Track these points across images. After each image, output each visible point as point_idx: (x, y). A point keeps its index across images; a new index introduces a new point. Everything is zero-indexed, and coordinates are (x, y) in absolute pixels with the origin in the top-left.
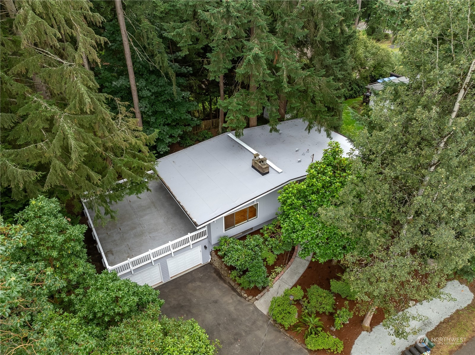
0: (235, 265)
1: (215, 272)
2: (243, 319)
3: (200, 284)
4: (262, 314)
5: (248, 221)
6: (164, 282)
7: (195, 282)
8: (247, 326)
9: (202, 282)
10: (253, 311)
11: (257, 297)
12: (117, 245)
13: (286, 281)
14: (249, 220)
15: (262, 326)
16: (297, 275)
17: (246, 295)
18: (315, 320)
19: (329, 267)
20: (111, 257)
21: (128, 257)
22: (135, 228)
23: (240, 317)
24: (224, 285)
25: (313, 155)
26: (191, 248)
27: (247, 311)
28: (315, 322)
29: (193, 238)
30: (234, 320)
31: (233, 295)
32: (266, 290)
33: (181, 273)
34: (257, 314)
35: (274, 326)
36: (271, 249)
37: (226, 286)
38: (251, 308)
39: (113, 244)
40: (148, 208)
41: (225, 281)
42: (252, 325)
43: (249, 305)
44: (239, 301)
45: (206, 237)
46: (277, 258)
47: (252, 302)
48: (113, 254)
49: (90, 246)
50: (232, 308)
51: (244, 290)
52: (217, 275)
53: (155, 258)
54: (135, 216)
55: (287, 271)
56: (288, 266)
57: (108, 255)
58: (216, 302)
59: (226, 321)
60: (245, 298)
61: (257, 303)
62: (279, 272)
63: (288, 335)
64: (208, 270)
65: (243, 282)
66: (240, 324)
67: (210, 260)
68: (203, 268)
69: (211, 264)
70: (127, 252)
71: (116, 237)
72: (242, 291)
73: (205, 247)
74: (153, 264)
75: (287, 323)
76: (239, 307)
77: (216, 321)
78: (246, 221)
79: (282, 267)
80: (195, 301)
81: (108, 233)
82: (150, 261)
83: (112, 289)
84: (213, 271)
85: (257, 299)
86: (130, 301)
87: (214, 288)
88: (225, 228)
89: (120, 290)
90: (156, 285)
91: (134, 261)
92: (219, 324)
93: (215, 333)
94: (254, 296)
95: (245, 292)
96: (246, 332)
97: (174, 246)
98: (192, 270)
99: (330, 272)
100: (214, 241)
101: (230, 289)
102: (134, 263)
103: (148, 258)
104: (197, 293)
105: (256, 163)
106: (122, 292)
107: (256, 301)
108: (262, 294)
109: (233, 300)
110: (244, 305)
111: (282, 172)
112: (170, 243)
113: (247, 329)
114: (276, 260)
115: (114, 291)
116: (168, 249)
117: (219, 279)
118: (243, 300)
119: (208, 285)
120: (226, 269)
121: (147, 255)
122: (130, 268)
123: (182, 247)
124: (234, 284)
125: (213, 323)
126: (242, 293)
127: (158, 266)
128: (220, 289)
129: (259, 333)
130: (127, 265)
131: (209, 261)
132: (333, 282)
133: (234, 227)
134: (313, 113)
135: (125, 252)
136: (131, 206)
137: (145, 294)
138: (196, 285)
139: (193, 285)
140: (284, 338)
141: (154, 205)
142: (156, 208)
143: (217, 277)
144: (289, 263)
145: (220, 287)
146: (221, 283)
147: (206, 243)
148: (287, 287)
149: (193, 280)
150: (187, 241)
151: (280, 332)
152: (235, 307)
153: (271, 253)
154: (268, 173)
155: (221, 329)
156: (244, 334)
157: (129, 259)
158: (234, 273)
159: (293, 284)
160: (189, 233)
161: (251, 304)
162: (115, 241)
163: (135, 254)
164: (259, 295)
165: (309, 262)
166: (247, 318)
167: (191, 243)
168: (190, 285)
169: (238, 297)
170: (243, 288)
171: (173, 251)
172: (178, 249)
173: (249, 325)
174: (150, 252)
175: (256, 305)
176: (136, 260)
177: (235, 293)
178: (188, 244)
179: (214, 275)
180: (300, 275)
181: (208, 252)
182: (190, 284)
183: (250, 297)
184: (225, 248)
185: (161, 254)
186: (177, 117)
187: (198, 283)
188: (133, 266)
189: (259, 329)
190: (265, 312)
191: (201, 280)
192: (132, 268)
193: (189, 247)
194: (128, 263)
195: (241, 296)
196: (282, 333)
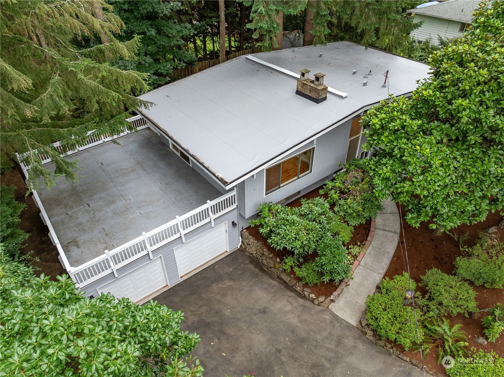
0: (292, 248)
1: (251, 263)
2: (319, 337)
3: (231, 283)
4: (348, 326)
5: (298, 178)
6: (170, 286)
7: (222, 280)
8: (329, 350)
9: (234, 280)
10: (331, 322)
11: (332, 297)
12: (84, 230)
13: (371, 267)
14: (300, 176)
15: (355, 347)
16: (386, 255)
17: (313, 296)
18: (453, 330)
19: (433, 240)
20: (75, 251)
21: (106, 248)
22: (114, 202)
23: (311, 333)
24: (271, 281)
25: (388, 71)
26: (213, 225)
27: (321, 322)
28: (453, 333)
29: (216, 209)
30: (303, 340)
31: (290, 297)
32: (343, 284)
33: (196, 269)
34: (340, 326)
35: (376, 344)
36: (344, 219)
37: (275, 283)
38: (327, 317)
39: (77, 229)
40: (132, 171)
41: (271, 276)
42: (337, 346)
43: (322, 311)
44: (303, 306)
45: (234, 206)
46: (353, 231)
47: (326, 306)
48: (78, 246)
49: (43, 239)
50: (294, 320)
51: (309, 287)
52: (256, 266)
53: (155, 247)
54: (112, 184)
55: (368, 251)
56: (367, 243)
57: (70, 248)
58: (264, 311)
59: (289, 343)
60: (312, 301)
61: (334, 307)
62: (357, 254)
63: (408, 359)
64: (240, 261)
65: (307, 276)
66: (316, 347)
67: (240, 244)
68: (230, 257)
69: (241, 250)
70: (102, 241)
71: (83, 218)
72: (306, 289)
73: (234, 224)
74: (152, 257)
75: (408, 341)
76: (305, 316)
77: (273, 345)
78: (296, 178)
79: (359, 246)
80: (227, 312)
81: (69, 213)
82: (145, 253)
83: (55, 333)
84: (247, 261)
85: (333, 301)
86: (116, 359)
87: (256, 288)
88: (267, 190)
89: (79, 334)
90: (158, 291)
91: (117, 254)
92: (280, 351)
93: (276, 368)
94: (328, 295)
95: (309, 291)
96: (330, 360)
97: (186, 224)
98: (213, 262)
99: (436, 247)
100: (249, 212)
101: (283, 287)
102: (116, 259)
103: (141, 247)
104: (229, 299)
105: (304, 84)
106: (87, 340)
107: (332, 304)
108: (339, 290)
109: (292, 305)
110: (313, 312)
111: (346, 97)
112: (179, 219)
113: (331, 355)
114: (352, 235)
115: (60, 342)
116: (175, 229)
117: (260, 273)
118: (308, 304)
119: (244, 284)
120: (271, 256)
121: (140, 243)
122: (110, 267)
123: (198, 225)
124: (289, 279)
125: (268, 350)
126: (306, 293)
127: (159, 260)
128: (266, 289)
129: (352, 360)
130: (104, 264)
131: (239, 247)
132: (461, 262)
133: (279, 188)
134: (375, 14)
135: (100, 241)
136: (104, 170)
137: (154, 330)
138: (224, 286)
139: (220, 286)
140: (400, 366)
141: (142, 167)
142: (145, 170)
143: (257, 270)
144: (369, 239)
145: (266, 286)
146: (265, 278)
147: (234, 217)
148: (377, 277)
149: (219, 279)
150: (205, 214)
151: (390, 354)
152: (298, 317)
153: (345, 225)
154: (325, 99)
155: (284, 359)
156: (327, 364)
157: (106, 251)
158: (289, 261)
159: (385, 271)
160: (208, 201)
161: (325, 310)
162: (81, 224)
163: (117, 243)
164: (335, 293)
165: (399, 235)
166: (325, 334)
167: (213, 217)
168: (215, 287)
169: (300, 299)
170: (307, 284)
171: (183, 232)
172: (192, 228)
173: (331, 347)
174: (145, 236)
175: (333, 310)
176: (120, 253)
177: (292, 294)
178: (208, 220)
179: (252, 267)
180: (391, 255)
181: (237, 231)
182: (214, 285)
183: (321, 299)
184: (271, 220)
185: (163, 239)
186: (163, 44)
187: (228, 283)
188: (116, 264)
189: (351, 353)
190: (353, 321)
191: (230, 276)
192: (114, 267)
193: (209, 226)
194: (107, 259)
195: (304, 297)
196: (394, 356)
